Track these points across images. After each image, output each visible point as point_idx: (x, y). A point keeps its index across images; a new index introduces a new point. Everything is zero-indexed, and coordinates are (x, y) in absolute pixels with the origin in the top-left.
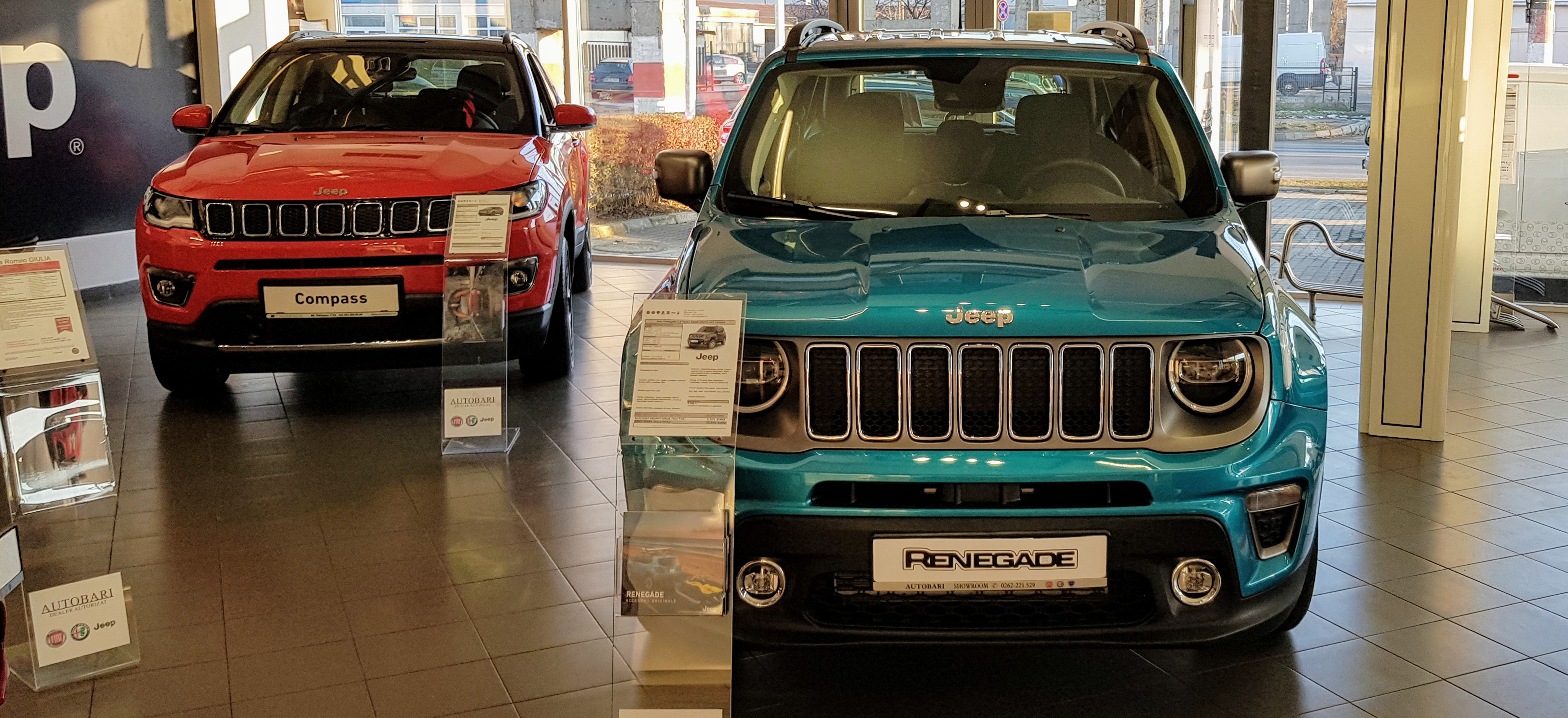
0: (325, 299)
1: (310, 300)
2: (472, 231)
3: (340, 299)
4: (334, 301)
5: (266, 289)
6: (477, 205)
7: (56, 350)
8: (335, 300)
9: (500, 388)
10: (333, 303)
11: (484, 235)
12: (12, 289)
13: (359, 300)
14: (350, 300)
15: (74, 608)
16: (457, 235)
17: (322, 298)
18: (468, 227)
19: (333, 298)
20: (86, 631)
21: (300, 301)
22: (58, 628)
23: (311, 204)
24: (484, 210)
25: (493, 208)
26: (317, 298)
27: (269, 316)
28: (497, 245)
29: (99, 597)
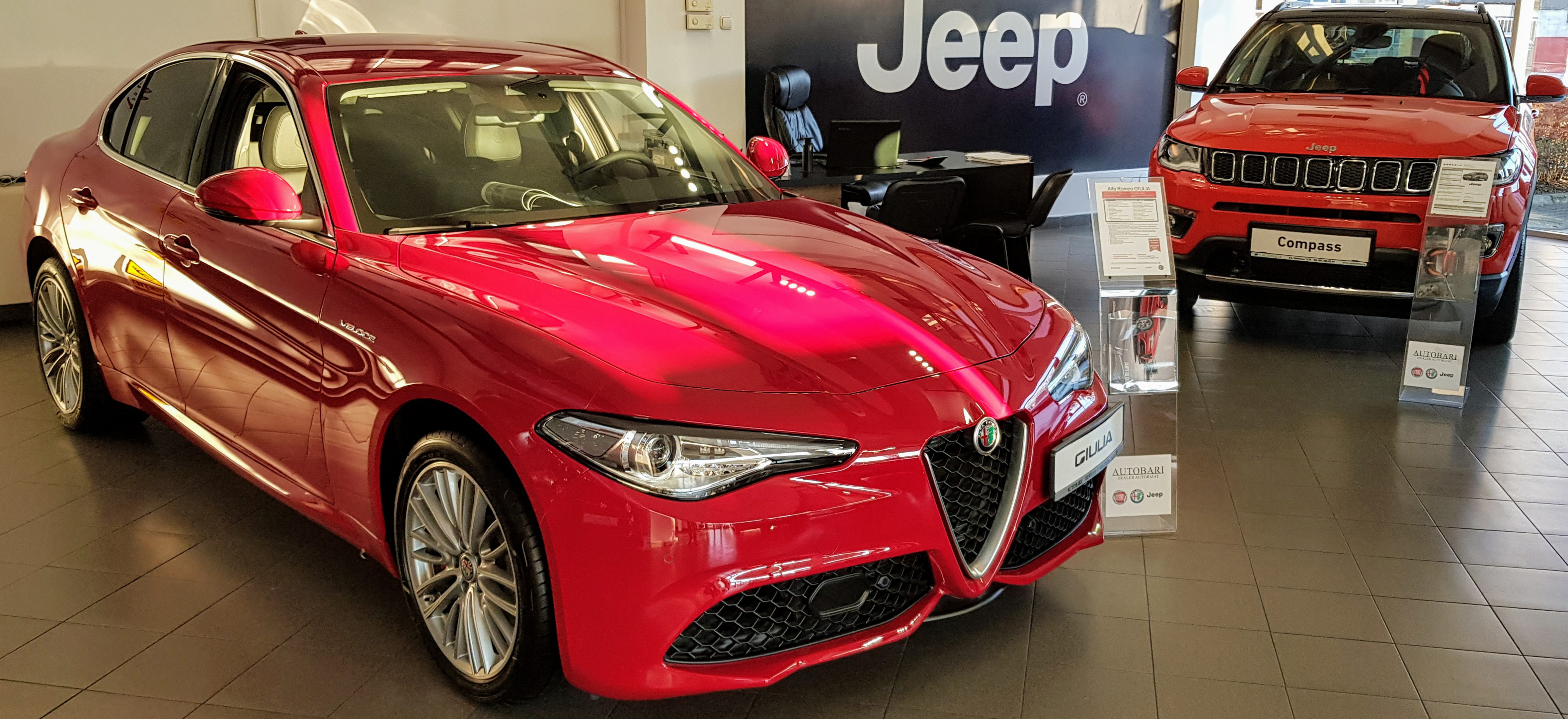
0: (1304, 244)
1: (1290, 244)
2: (1456, 195)
3: (1318, 245)
4: (1311, 247)
5: (1255, 230)
6: (1462, 170)
7: (1148, 265)
8: (1313, 246)
9: (1463, 348)
10: (1310, 248)
11: (1467, 199)
12: (1121, 211)
13: (1334, 248)
14: (1326, 248)
15: (1135, 476)
16: (1439, 197)
17: (1301, 243)
18: (1451, 190)
19: (1311, 243)
20: (1141, 496)
21: (1282, 244)
22: (1124, 490)
23: (1303, 158)
24: (1469, 175)
25: (1478, 174)
26: (1297, 242)
27: (1253, 255)
28: (1480, 209)
29: (1154, 472)
